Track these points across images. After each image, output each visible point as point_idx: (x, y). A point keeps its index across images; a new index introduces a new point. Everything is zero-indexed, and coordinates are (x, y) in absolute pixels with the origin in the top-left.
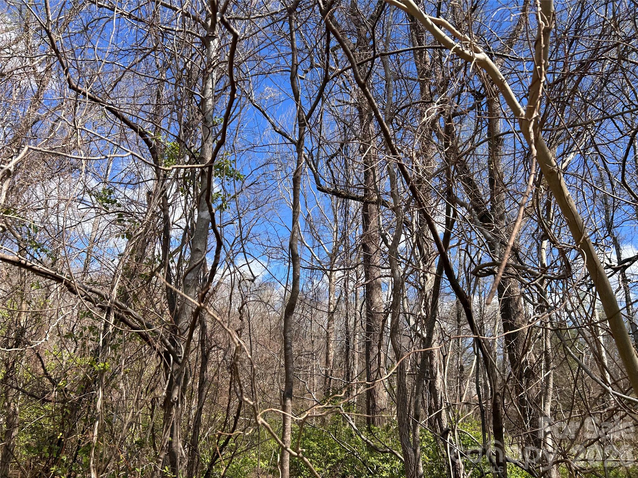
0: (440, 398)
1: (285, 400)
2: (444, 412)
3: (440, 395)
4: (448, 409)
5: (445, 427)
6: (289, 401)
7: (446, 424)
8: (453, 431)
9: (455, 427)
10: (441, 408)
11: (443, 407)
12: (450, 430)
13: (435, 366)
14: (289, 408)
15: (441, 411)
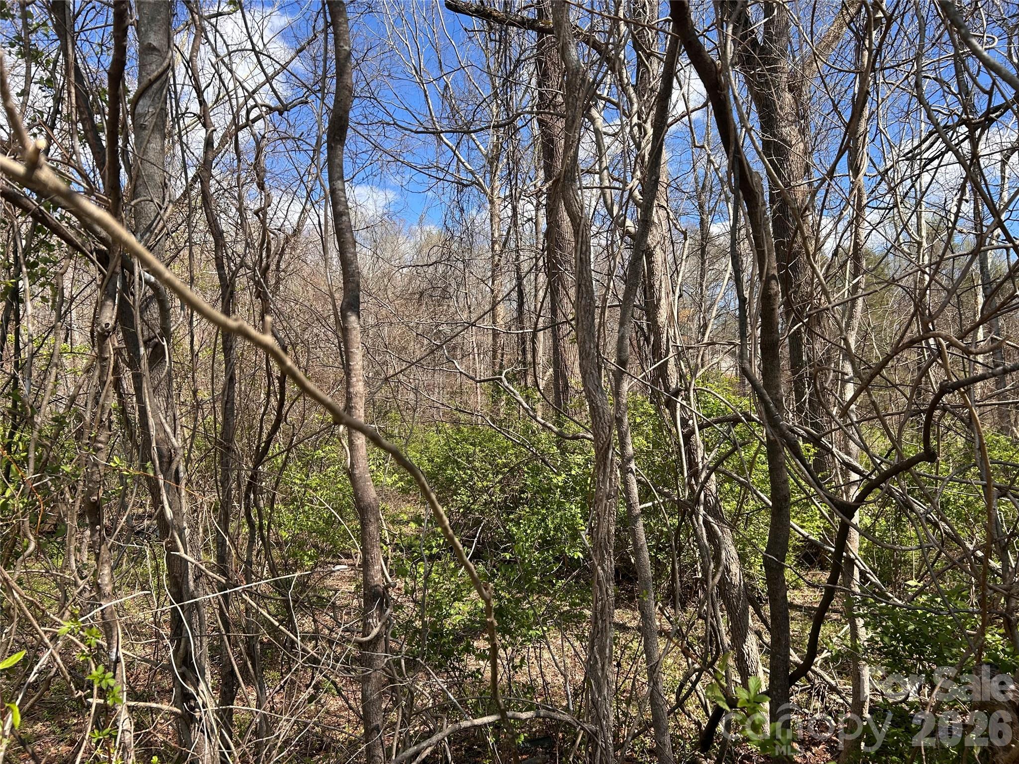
0: (664, 340)
1: (345, 317)
2: (672, 362)
3: (665, 335)
4: (679, 356)
5: (674, 386)
6: (353, 318)
7: (675, 381)
8: (687, 389)
9: (690, 383)
10: (666, 355)
11: (671, 354)
12: (681, 390)
13: (657, 286)
14: (355, 332)
15: (667, 361)
